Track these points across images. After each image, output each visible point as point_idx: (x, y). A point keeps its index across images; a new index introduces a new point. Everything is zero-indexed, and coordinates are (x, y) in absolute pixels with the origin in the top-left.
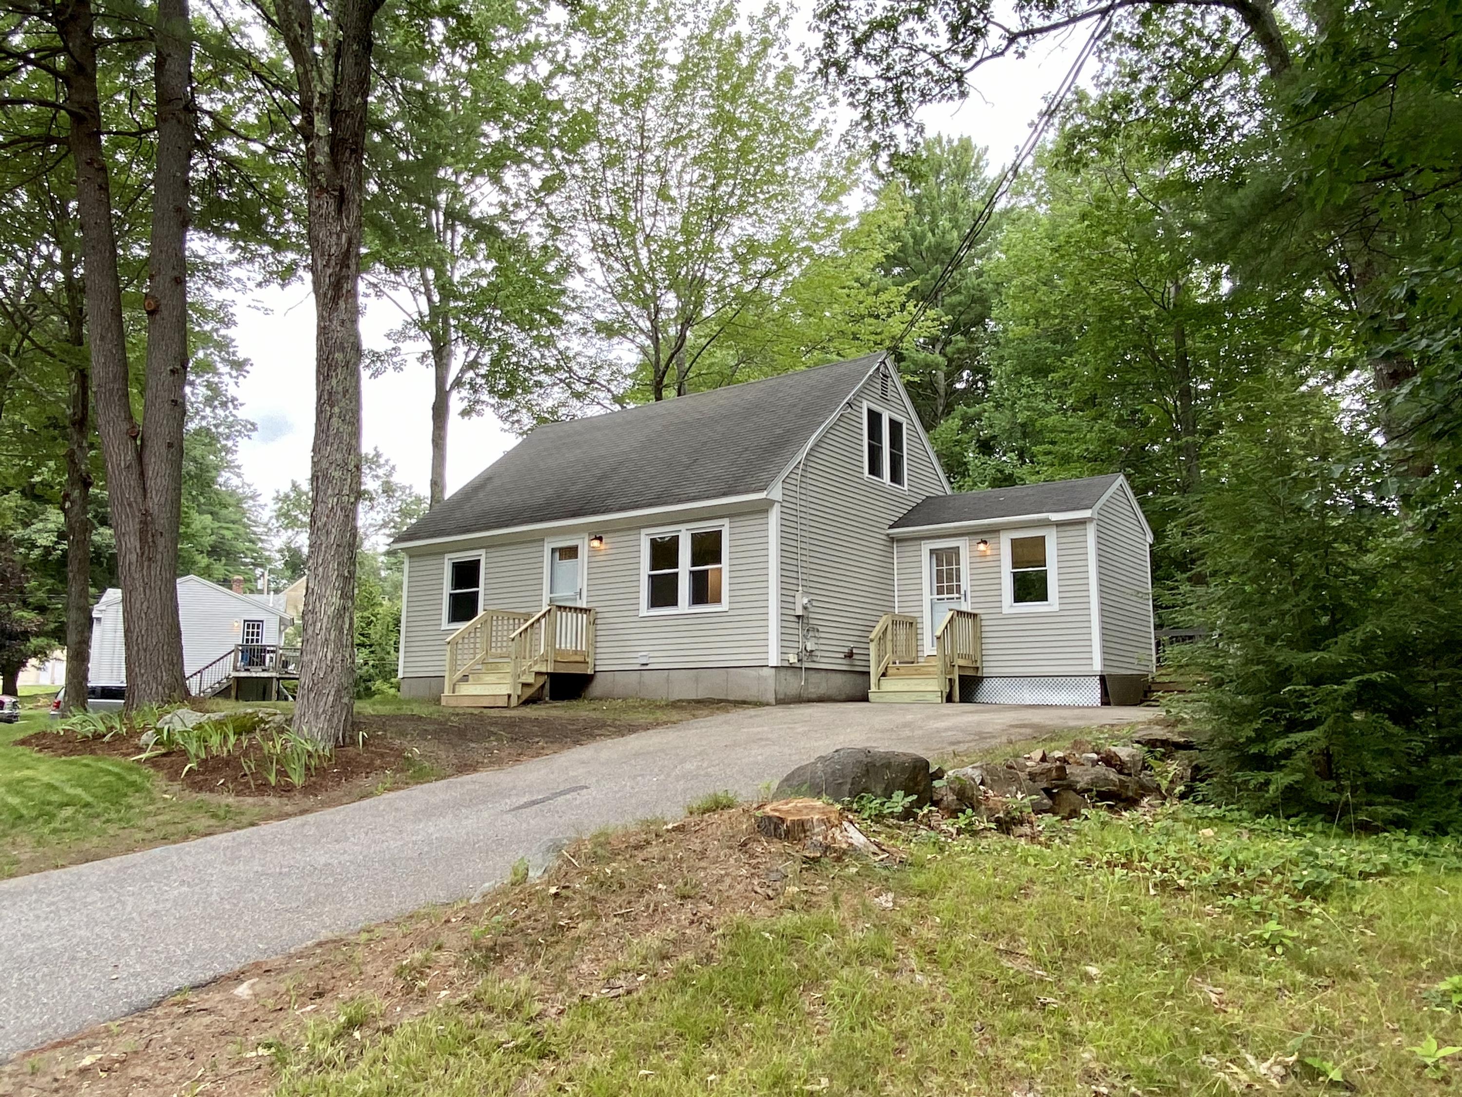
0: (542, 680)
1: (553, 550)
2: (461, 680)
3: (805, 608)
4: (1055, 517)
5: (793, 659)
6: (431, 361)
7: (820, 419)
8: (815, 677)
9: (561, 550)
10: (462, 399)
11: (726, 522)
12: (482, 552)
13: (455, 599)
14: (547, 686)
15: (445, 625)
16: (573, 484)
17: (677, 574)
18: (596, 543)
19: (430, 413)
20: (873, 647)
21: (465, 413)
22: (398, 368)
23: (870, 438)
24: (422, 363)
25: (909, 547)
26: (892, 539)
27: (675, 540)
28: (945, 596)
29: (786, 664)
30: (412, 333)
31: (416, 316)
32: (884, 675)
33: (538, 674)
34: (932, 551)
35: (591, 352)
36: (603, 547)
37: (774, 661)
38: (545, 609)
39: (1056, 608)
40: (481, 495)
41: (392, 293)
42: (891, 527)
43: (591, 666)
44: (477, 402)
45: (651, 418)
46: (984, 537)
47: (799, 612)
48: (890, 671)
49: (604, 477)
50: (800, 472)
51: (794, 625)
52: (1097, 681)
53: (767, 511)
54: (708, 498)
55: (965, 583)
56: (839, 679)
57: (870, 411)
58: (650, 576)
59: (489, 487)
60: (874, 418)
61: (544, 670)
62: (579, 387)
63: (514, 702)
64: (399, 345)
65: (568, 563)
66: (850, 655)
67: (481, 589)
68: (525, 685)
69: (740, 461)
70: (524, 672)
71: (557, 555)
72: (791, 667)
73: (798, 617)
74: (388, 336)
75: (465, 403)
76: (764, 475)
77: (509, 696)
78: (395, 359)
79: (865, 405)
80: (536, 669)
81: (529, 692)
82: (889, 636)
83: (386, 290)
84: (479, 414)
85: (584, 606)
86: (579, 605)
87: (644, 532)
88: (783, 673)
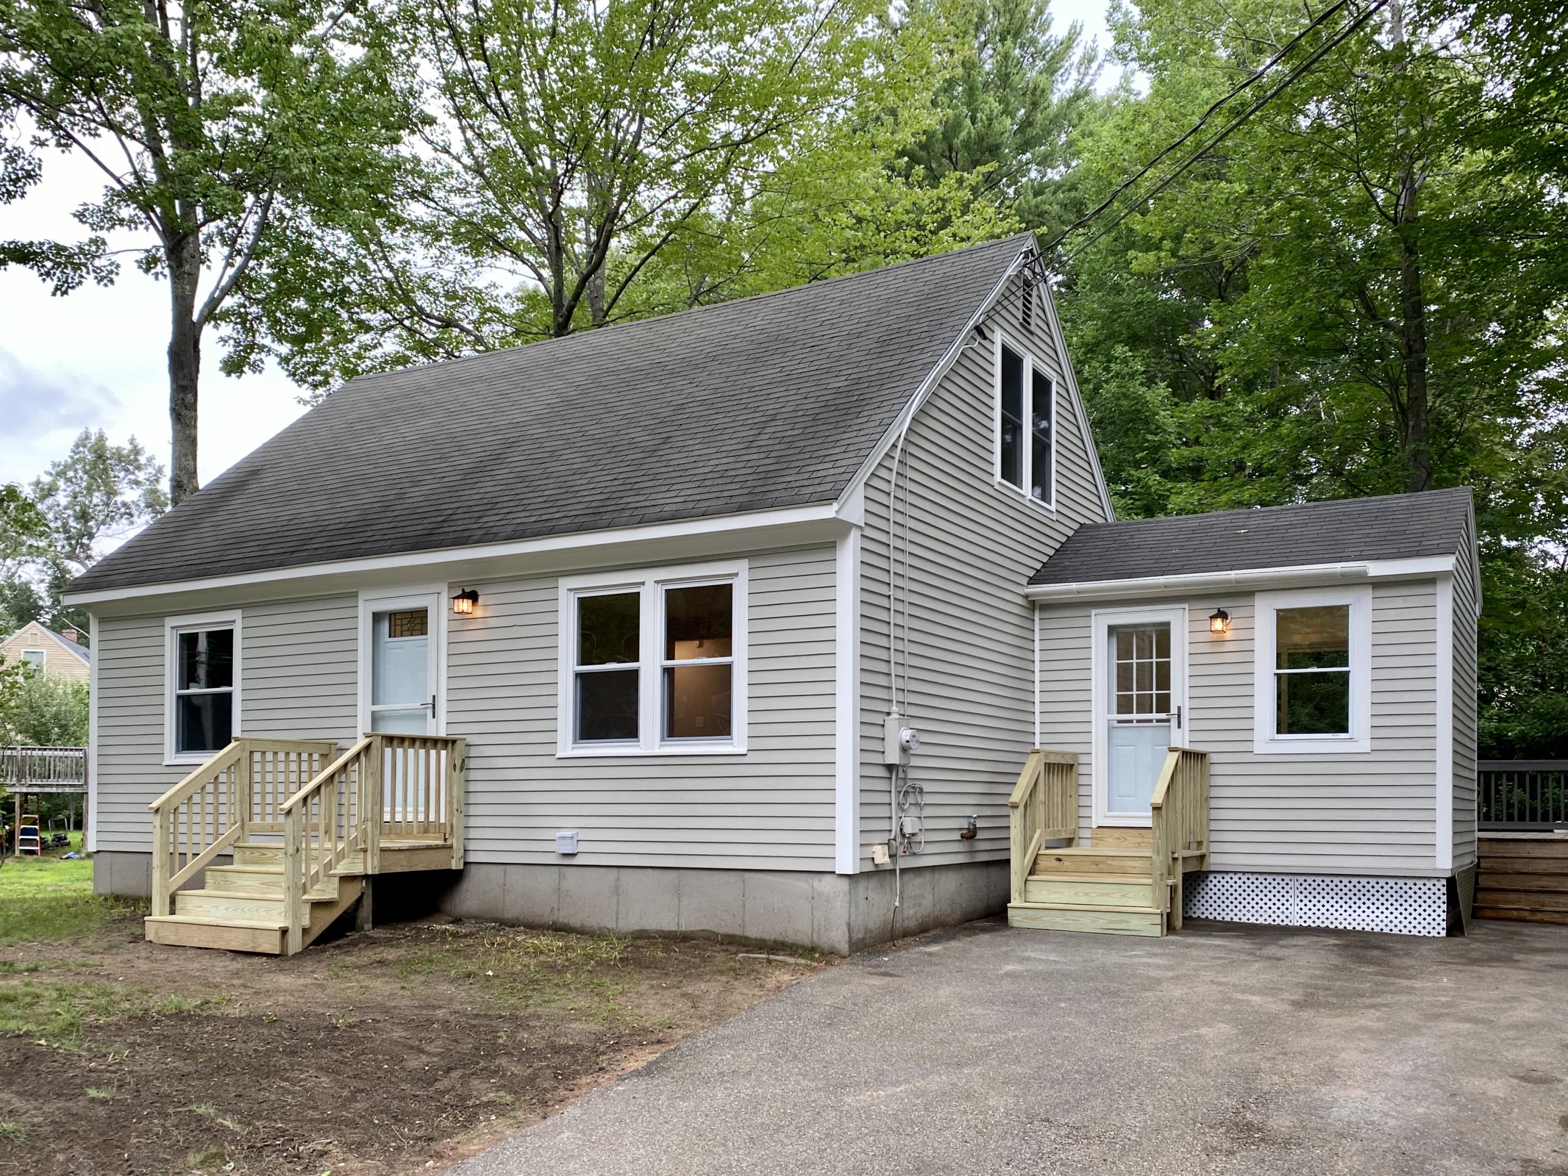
0: (354, 891)
1: (377, 617)
2: (185, 887)
3: (904, 750)
4: (1376, 569)
5: (881, 857)
6: (163, 268)
7: (926, 358)
8: (916, 884)
9: (392, 616)
10: (224, 340)
11: (741, 567)
12: (236, 615)
13: (187, 706)
14: (368, 903)
15: (171, 756)
16: (415, 484)
17: (635, 674)
18: (465, 605)
19: (165, 361)
20: (1016, 820)
21: (233, 366)
22: (106, 278)
23: (1003, 407)
24: (147, 271)
25: (1064, 622)
26: (1033, 605)
27: (633, 601)
28: (1135, 716)
29: (869, 867)
30: (126, 212)
31: (129, 180)
32: (1031, 873)
33: (346, 879)
34: (1112, 629)
35: (447, 273)
36: (479, 612)
37: (847, 863)
38: (362, 742)
39: (1365, 745)
40: (236, 503)
41: (87, 141)
42: (1032, 581)
43: (458, 853)
44: (252, 347)
45: (563, 362)
46: (1223, 605)
47: (893, 757)
48: (1042, 863)
49: (478, 471)
50: (895, 465)
51: (882, 785)
52: (1441, 888)
53: (832, 546)
54: (705, 515)
55: (1179, 693)
56: (950, 884)
57: (1006, 351)
58: (579, 676)
59: (253, 488)
60: (1012, 363)
61: (358, 870)
62: (429, 332)
63: (295, 944)
64: (103, 234)
65: (409, 643)
66: (970, 835)
67: (237, 689)
68: (317, 905)
69: (764, 440)
70: (315, 878)
71: (385, 627)
72: (878, 873)
73: (890, 767)
74: (80, 216)
75: (229, 349)
76: (826, 469)
77: (284, 932)
78: (97, 262)
79: (998, 337)
80: (342, 869)
81: (329, 917)
82: (1041, 795)
83: (76, 134)
84: (257, 368)
85: (442, 734)
86: (431, 733)
87: (565, 584)
88: (862, 884)
